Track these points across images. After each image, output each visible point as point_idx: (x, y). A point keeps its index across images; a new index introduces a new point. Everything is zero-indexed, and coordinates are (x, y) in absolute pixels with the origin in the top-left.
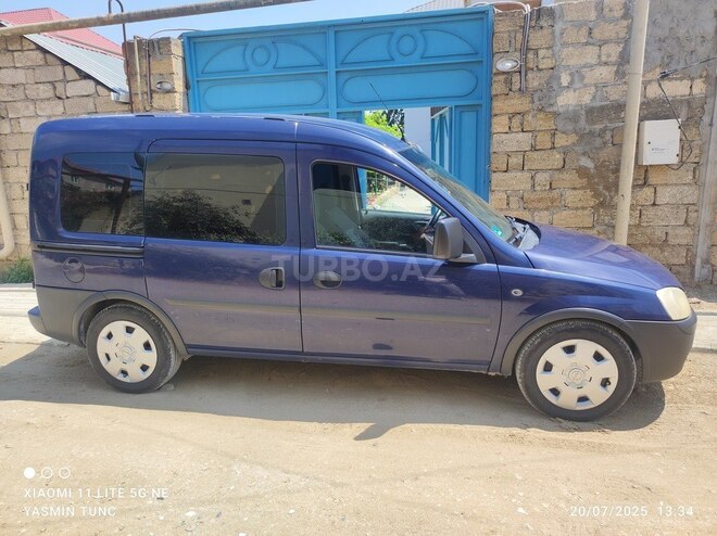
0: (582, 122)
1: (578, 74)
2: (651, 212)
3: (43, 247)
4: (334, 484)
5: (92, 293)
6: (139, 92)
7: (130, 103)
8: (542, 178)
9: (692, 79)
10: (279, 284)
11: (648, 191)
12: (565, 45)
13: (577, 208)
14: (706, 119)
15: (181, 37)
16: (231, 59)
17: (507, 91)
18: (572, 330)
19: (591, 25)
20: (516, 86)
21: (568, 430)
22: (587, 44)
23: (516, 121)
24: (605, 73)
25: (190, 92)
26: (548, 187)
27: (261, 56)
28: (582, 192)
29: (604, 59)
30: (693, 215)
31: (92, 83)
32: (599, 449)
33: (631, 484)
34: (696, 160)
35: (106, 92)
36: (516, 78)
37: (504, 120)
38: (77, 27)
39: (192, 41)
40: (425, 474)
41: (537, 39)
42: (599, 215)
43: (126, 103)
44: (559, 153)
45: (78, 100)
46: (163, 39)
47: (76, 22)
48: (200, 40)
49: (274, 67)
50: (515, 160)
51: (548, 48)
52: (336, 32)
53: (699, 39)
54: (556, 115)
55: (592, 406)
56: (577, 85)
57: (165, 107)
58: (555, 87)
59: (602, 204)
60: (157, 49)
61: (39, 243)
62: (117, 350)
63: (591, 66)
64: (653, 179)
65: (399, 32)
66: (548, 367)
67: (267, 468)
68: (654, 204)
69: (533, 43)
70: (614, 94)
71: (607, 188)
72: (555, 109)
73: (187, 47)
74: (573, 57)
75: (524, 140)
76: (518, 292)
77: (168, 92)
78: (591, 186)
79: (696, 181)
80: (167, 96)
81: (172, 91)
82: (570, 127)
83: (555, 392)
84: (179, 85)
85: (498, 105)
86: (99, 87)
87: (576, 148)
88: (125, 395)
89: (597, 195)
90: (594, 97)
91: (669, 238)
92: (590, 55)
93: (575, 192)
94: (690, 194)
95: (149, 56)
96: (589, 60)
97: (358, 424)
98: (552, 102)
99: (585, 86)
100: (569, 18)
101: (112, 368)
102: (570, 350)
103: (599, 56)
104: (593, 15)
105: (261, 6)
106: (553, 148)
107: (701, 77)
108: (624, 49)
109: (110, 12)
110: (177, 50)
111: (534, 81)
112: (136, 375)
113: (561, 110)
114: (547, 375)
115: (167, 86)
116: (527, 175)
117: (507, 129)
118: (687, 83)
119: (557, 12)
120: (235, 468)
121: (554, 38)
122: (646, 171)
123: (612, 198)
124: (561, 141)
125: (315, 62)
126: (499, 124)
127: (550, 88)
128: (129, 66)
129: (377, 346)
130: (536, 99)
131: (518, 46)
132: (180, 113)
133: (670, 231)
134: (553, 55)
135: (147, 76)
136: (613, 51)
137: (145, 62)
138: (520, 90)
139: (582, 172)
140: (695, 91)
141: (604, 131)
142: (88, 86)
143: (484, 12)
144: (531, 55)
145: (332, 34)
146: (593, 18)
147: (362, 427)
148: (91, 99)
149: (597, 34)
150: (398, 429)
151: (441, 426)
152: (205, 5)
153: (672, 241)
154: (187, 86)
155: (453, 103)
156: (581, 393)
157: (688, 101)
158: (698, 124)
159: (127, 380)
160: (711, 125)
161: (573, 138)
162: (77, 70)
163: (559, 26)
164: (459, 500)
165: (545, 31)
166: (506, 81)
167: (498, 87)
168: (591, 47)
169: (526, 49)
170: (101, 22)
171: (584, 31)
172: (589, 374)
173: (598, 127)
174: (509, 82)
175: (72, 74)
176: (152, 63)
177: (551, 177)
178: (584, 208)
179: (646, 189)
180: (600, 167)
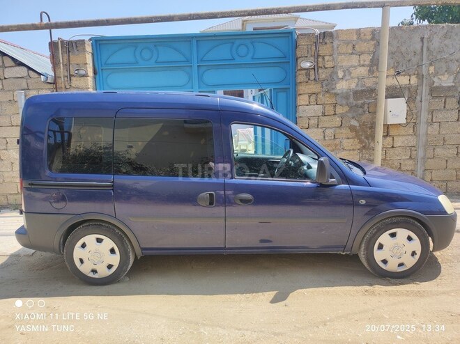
0: (351, 100)
1: (347, 71)
2: (391, 152)
3: (33, 184)
4: (275, 334)
5: (71, 216)
6: (62, 76)
7: (55, 83)
8: (329, 132)
9: (410, 76)
10: (211, 203)
11: (389, 139)
12: (340, 54)
13: (350, 150)
14: (418, 98)
15: (90, 40)
16: (125, 56)
17: (307, 80)
18: (395, 223)
19: (354, 43)
20: (312, 78)
21: (396, 284)
22: (352, 54)
23: (313, 98)
24: (363, 71)
25: (97, 77)
26: (333, 137)
27: (146, 54)
28: (352, 140)
29: (362, 62)
30: (414, 153)
31: (25, 69)
32: (419, 294)
33: (450, 314)
34: (415, 121)
35: (36, 76)
36: (312, 72)
37: (306, 97)
38: (16, 30)
39: (98, 42)
40: (329, 321)
41: (324, 50)
42: (363, 154)
43: (51, 83)
44: (338, 117)
45: (14, 80)
46: (79, 41)
47: (15, 26)
48: (104, 42)
49: (156, 62)
50: (313, 122)
51: (330, 56)
52: (197, 41)
53: (413, 54)
54: (336, 94)
55: (407, 269)
56: (347, 77)
57: (81, 86)
58: (335, 79)
59: (364, 147)
60: (75, 47)
61: (30, 182)
62: (89, 255)
63: (355, 67)
64: (391, 133)
65: (237, 42)
66: (381, 247)
67: (224, 328)
68: (393, 147)
69: (321, 52)
70: (369, 83)
71: (367, 138)
72: (336, 91)
73: (94, 47)
74: (345, 61)
75: (318, 109)
76: (363, 202)
77: (83, 76)
78: (357, 137)
79: (415, 134)
80: (82, 79)
81: (85, 76)
82: (344, 102)
83: (385, 262)
84: (90, 72)
85: (302, 88)
86: (31, 72)
87: (348, 114)
88: (94, 287)
89: (361, 142)
90: (357, 85)
91: (402, 166)
92: (354, 60)
93: (348, 141)
94: (412, 141)
95: (69, 52)
96: (354, 63)
97: (268, 293)
98: (333, 87)
99: (352, 78)
100: (341, 38)
101: (85, 269)
102: (393, 235)
103: (359, 61)
104: (355, 37)
105: (153, 22)
106: (335, 114)
107: (414, 74)
108: (373, 57)
109: (41, 20)
110: (89, 48)
111: (323, 74)
112: (103, 272)
113: (339, 92)
114: (380, 251)
115: (82, 72)
116: (321, 130)
117: (307, 103)
118: (407, 77)
119: (335, 34)
120: (202, 330)
121: (333, 50)
122: (388, 128)
123: (369, 144)
124: (340, 110)
125: (183, 59)
126: (302, 100)
127: (332, 79)
128: (54, 58)
129: (262, 241)
130: (324, 85)
131: (313, 53)
132: (91, 90)
133: (402, 162)
134: (333, 59)
135: (67, 66)
136: (367, 59)
137: (66, 56)
138: (315, 79)
139: (352, 128)
140: (412, 82)
141: (363, 104)
142: (22, 71)
143: (289, 33)
144: (320, 59)
145: (194, 42)
146: (355, 39)
147: (272, 294)
148: (24, 80)
149: (357, 48)
150: (295, 293)
151: (320, 289)
152: (113, 20)
153: (403, 168)
154: (95, 73)
155: (273, 87)
156: (400, 261)
157: (409, 88)
158: (414, 101)
159: (96, 276)
160: (421, 101)
161: (346, 109)
162: (13, 59)
163: (336, 43)
164: (360, 335)
165: (328, 46)
166: (306, 74)
167: (301, 77)
168: (354, 56)
169: (317, 56)
170: (34, 27)
171: (350, 46)
172: (405, 249)
173: (360, 102)
174: (308, 75)
175: (8, 62)
176: (71, 56)
177: (334, 132)
178: (353, 150)
179: (388, 138)
180: (363, 125)
